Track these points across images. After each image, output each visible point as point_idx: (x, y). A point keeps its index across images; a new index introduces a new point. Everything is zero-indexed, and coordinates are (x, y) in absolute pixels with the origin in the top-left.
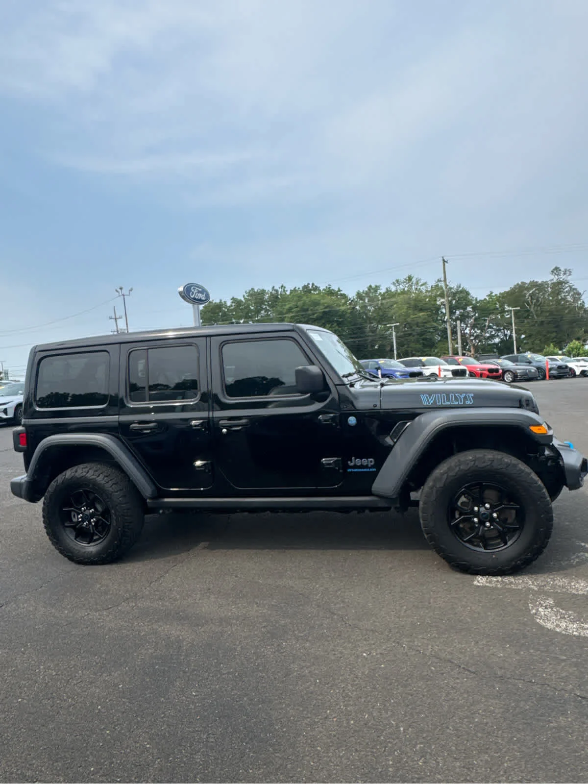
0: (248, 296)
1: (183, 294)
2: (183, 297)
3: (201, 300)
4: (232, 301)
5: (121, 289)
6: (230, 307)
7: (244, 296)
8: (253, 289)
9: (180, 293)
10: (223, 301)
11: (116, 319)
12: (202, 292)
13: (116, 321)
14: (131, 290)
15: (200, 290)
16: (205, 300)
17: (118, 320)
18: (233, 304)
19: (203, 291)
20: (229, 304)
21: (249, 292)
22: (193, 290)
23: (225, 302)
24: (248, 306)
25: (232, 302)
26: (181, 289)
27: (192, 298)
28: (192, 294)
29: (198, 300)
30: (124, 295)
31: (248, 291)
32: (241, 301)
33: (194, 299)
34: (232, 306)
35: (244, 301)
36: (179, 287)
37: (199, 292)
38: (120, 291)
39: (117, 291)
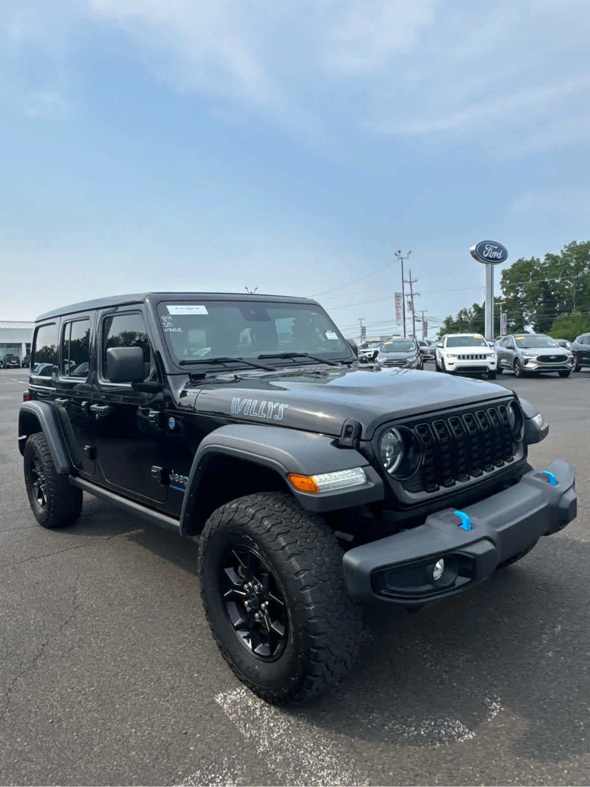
0: (567, 251)
1: (475, 254)
2: (475, 257)
3: (496, 259)
4: (546, 257)
5: (399, 252)
6: (543, 264)
7: (562, 251)
8: (574, 243)
9: (472, 253)
10: (535, 259)
11: (411, 283)
12: (498, 250)
13: (411, 285)
14: (410, 252)
15: (496, 247)
16: (502, 259)
17: (413, 284)
18: (547, 262)
19: (500, 248)
20: (542, 261)
21: (570, 246)
22: (487, 249)
23: (538, 259)
24: (567, 263)
25: (546, 259)
26: (473, 248)
27: (486, 258)
28: (486, 253)
29: (492, 259)
30: (402, 258)
31: (568, 245)
32: (558, 257)
33: (488, 258)
34: (545, 263)
35: (561, 257)
36: (472, 246)
37: (494, 250)
38: (398, 254)
39: (396, 254)
